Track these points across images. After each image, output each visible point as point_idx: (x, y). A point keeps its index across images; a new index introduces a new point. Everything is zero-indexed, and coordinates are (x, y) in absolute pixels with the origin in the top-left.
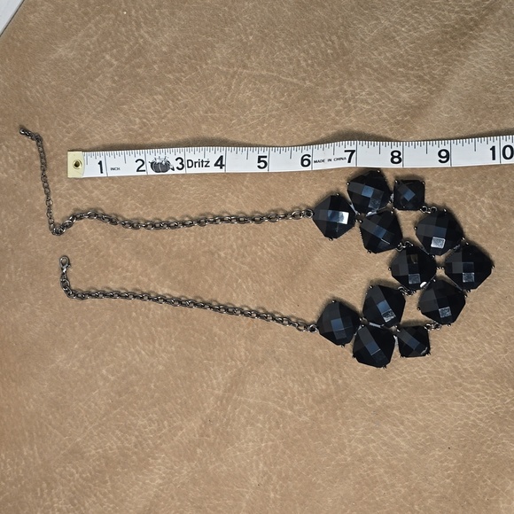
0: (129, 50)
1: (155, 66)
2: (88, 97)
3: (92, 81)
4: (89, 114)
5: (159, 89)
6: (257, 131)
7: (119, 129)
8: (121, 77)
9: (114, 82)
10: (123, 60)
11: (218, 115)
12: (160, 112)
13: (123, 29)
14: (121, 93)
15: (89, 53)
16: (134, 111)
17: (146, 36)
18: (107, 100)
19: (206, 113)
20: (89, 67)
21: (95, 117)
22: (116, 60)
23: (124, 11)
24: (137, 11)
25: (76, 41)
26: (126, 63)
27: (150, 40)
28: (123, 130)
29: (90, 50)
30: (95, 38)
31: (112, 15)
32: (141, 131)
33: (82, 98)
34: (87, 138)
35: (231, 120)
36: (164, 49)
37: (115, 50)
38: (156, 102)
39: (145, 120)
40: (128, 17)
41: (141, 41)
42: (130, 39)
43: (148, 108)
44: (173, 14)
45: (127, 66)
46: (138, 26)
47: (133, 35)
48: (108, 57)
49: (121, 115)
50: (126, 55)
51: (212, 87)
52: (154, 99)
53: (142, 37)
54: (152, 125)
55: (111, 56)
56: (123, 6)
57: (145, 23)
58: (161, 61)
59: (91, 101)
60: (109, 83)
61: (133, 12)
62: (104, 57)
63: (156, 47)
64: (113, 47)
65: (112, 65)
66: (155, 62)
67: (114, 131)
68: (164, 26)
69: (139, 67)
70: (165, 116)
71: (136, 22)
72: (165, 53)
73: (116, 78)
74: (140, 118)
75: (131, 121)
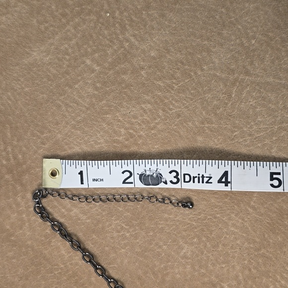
0: (113, 54)
1: (143, 73)
2: (67, 105)
3: (71, 87)
4: (67, 123)
5: (147, 98)
6: (264, 145)
7: (102, 141)
8: (104, 83)
9: (96, 89)
10: (106, 65)
11: (216, 126)
12: (148, 122)
13: (106, 32)
14: (104, 102)
15: (67, 57)
16: (119, 121)
17: (132, 39)
18: (88, 109)
19: (203, 123)
20: (67, 73)
21: (74, 127)
22: (98, 65)
23: (107, 12)
24: (121, 13)
25: (52, 44)
26: (110, 69)
27: (137, 43)
28: (106, 142)
29: (68, 54)
30: (74, 42)
31: (93, 17)
32: (127, 142)
33: (59, 106)
34: (65, 150)
35: (233, 132)
36: (153, 54)
37: (97, 55)
38: (144, 111)
39: (131, 131)
40: (111, 20)
41: (126, 45)
42: (114, 43)
43: (135, 117)
44: (163, 16)
45: (111, 72)
46: (123, 28)
47: (117, 38)
48: (88, 62)
49: (105, 125)
50: (110, 60)
51: (209, 96)
52: (142, 108)
53: (127, 41)
54: (140, 136)
55: (93, 60)
56: (106, 7)
57: (131, 26)
58: (150, 67)
59: (70, 110)
60: (90, 90)
61: (117, 14)
62: (84, 62)
63: (143, 51)
64: (94, 52)
65: (93, 71)
66: (143, 68)
67: (96, 143)
68: (153, 28)
69: (125, 73)
70: (155, 127)
71: (120, 24)
72: (154, 58)
73: (98, 85)
74: (126, 129)
75: (115, 132)
